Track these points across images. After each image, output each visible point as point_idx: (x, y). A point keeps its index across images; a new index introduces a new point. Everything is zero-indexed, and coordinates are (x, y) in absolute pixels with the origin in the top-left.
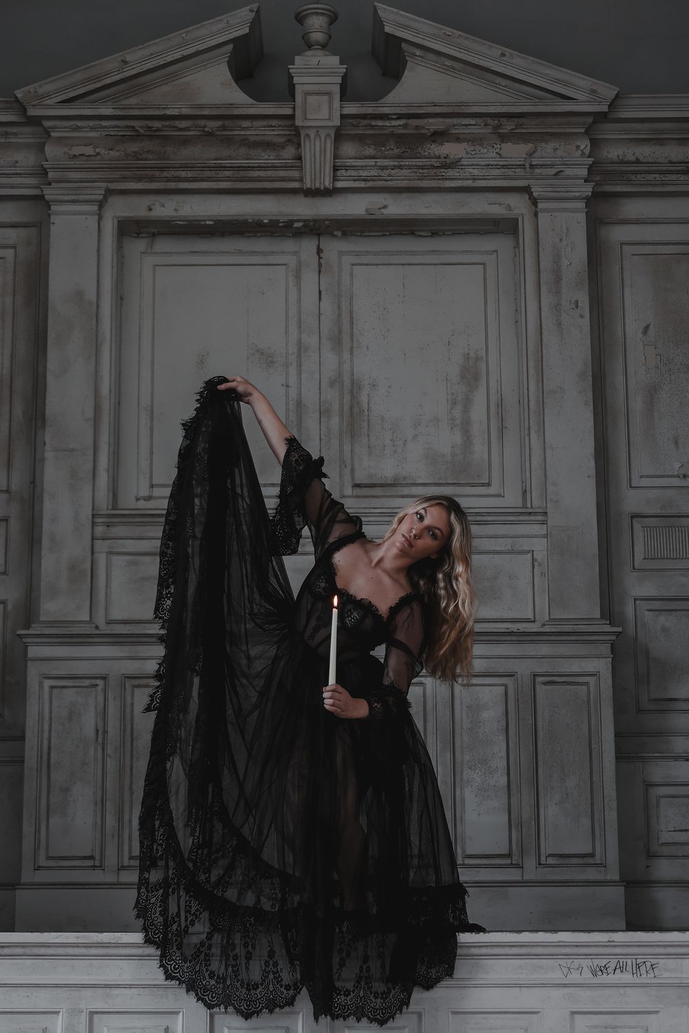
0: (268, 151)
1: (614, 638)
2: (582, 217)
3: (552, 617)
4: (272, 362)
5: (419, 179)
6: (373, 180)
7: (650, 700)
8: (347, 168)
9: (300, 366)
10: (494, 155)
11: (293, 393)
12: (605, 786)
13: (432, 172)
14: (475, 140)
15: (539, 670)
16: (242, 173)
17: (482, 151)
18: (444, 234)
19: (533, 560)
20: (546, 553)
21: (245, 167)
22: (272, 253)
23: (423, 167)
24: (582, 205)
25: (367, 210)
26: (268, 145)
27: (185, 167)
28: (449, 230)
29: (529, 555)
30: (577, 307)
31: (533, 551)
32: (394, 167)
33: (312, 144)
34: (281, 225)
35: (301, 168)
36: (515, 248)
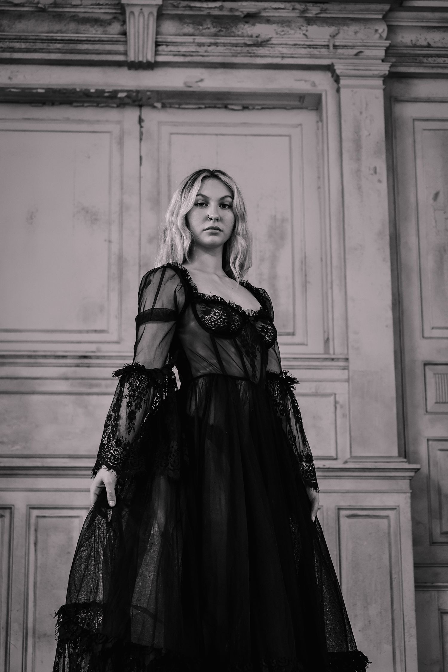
0: (96, 27)
1: (412, 474)
2: (380, 93)
3: (353, 455)
4: (96, 220)
5: (233, 56)
6: (192, 56)
7: (442, 533)
8: (167, 44)
9: (121, 224)
10: (301, 36)
11: (115, 248)
12: (405, 615)
13: (245, 49)
14: (284, 22)
15: (343, 504)
16: (72, 46)
17: (290, 32)
18: (254, 109)
19: (336, 402)
20: (347, 396)
21: (74, 40)
22: (98, 122)
23: (236, 45)
24: (379, 82)
25: (185, 83)
26: (96, 22)
27: (19, 39)
28: (259, 105)
29: (332, 398)
30: (375, 172)
31: (335, 394)
32: (210, 45)
33: (136, 21)
34: (106, 94)
35: (125, 43)
36: (317, 122)
